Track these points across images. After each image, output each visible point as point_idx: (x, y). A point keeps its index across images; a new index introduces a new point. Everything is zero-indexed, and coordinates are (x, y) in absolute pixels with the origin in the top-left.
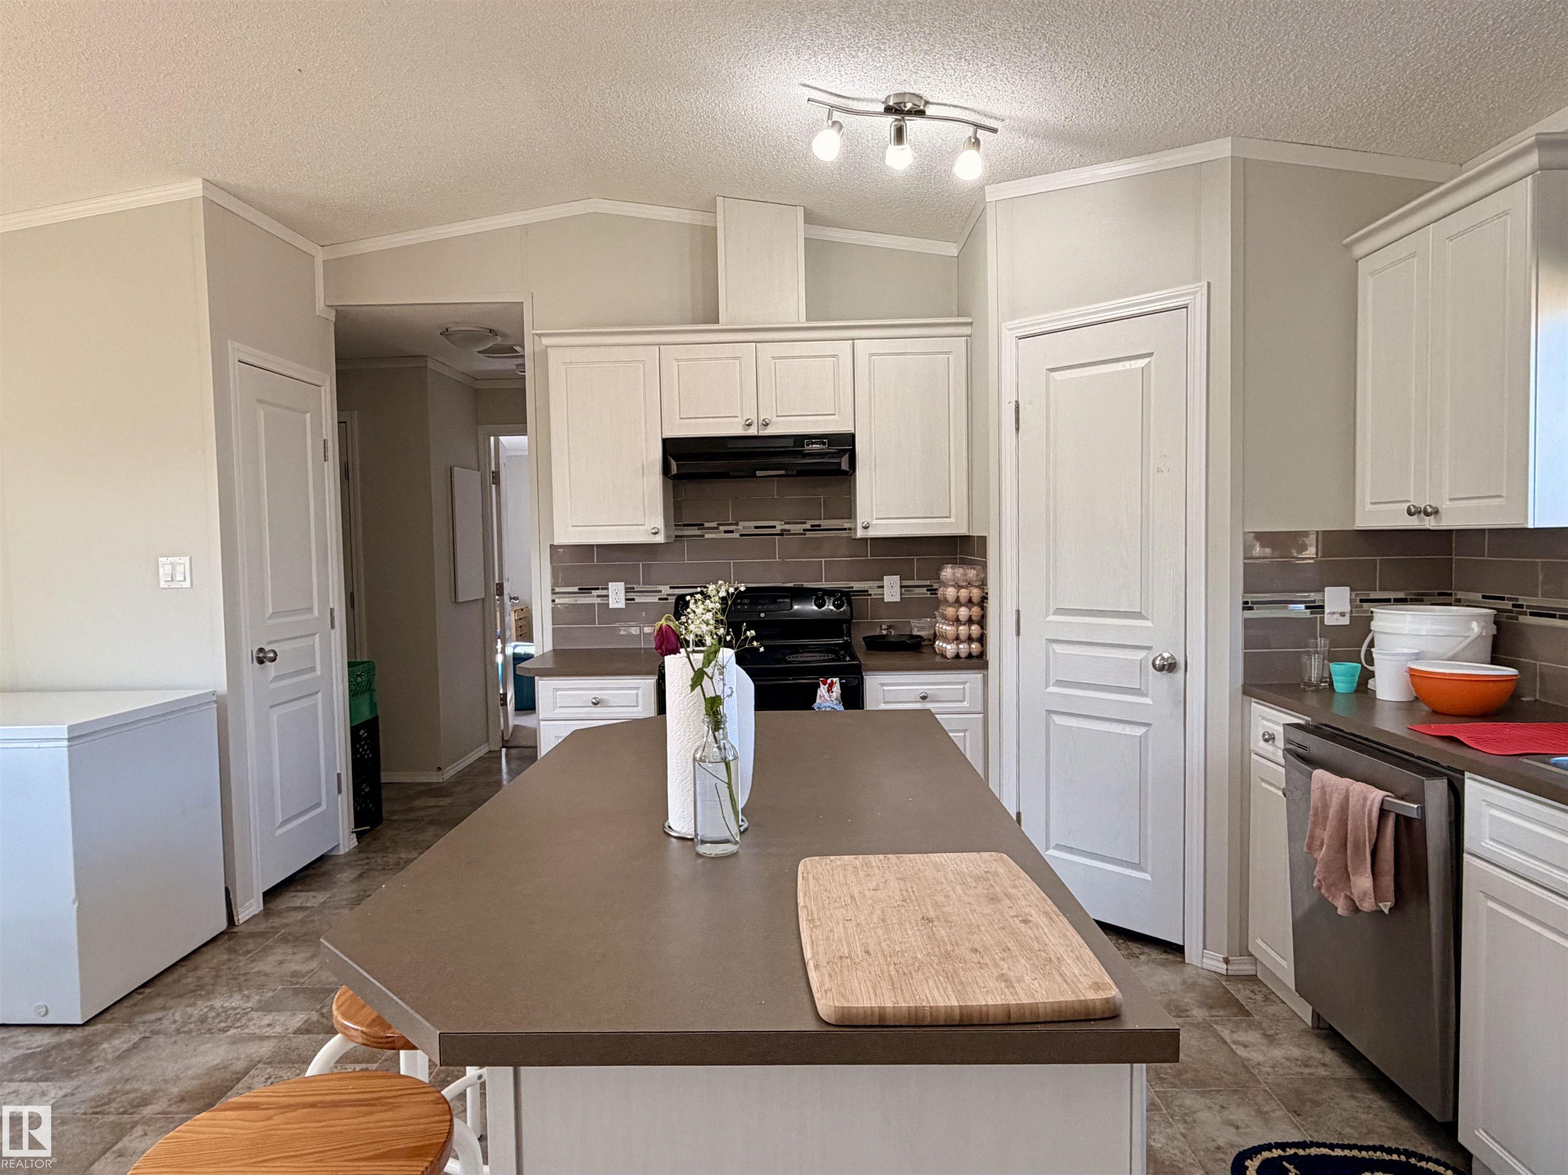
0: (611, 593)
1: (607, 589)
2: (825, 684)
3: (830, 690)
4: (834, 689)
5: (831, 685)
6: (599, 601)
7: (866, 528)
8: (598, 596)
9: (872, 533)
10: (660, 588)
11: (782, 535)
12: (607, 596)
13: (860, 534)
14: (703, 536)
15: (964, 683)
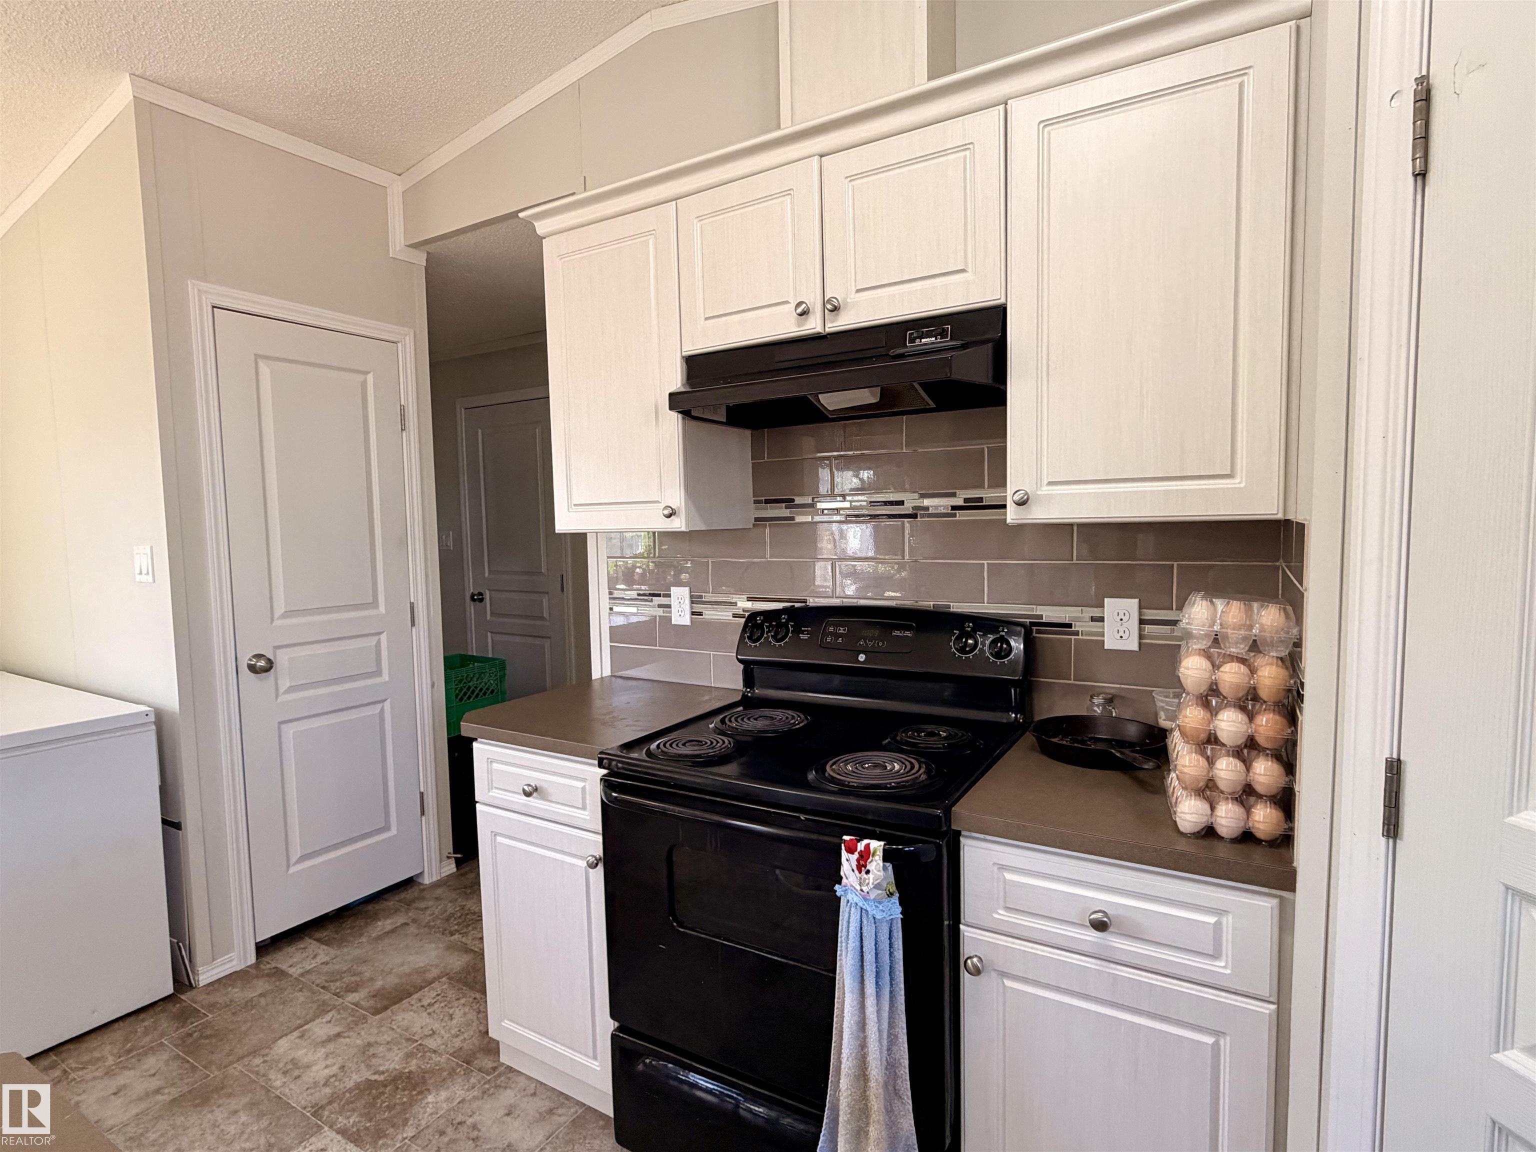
0: (674, 601)
1: (669, 596)
2: (851, 851)
3: (862, 865)
4: (871, 866)
5: (865, 856)
6: (660, 612)
7: (1021, 503)
8: (660, 606)
9: (1039, 514)
10: (734, 598)
11: (914, 516)
12: (669, 606)
13: (1012, 515)
14: (793, 519)
15: (1220, 912)
